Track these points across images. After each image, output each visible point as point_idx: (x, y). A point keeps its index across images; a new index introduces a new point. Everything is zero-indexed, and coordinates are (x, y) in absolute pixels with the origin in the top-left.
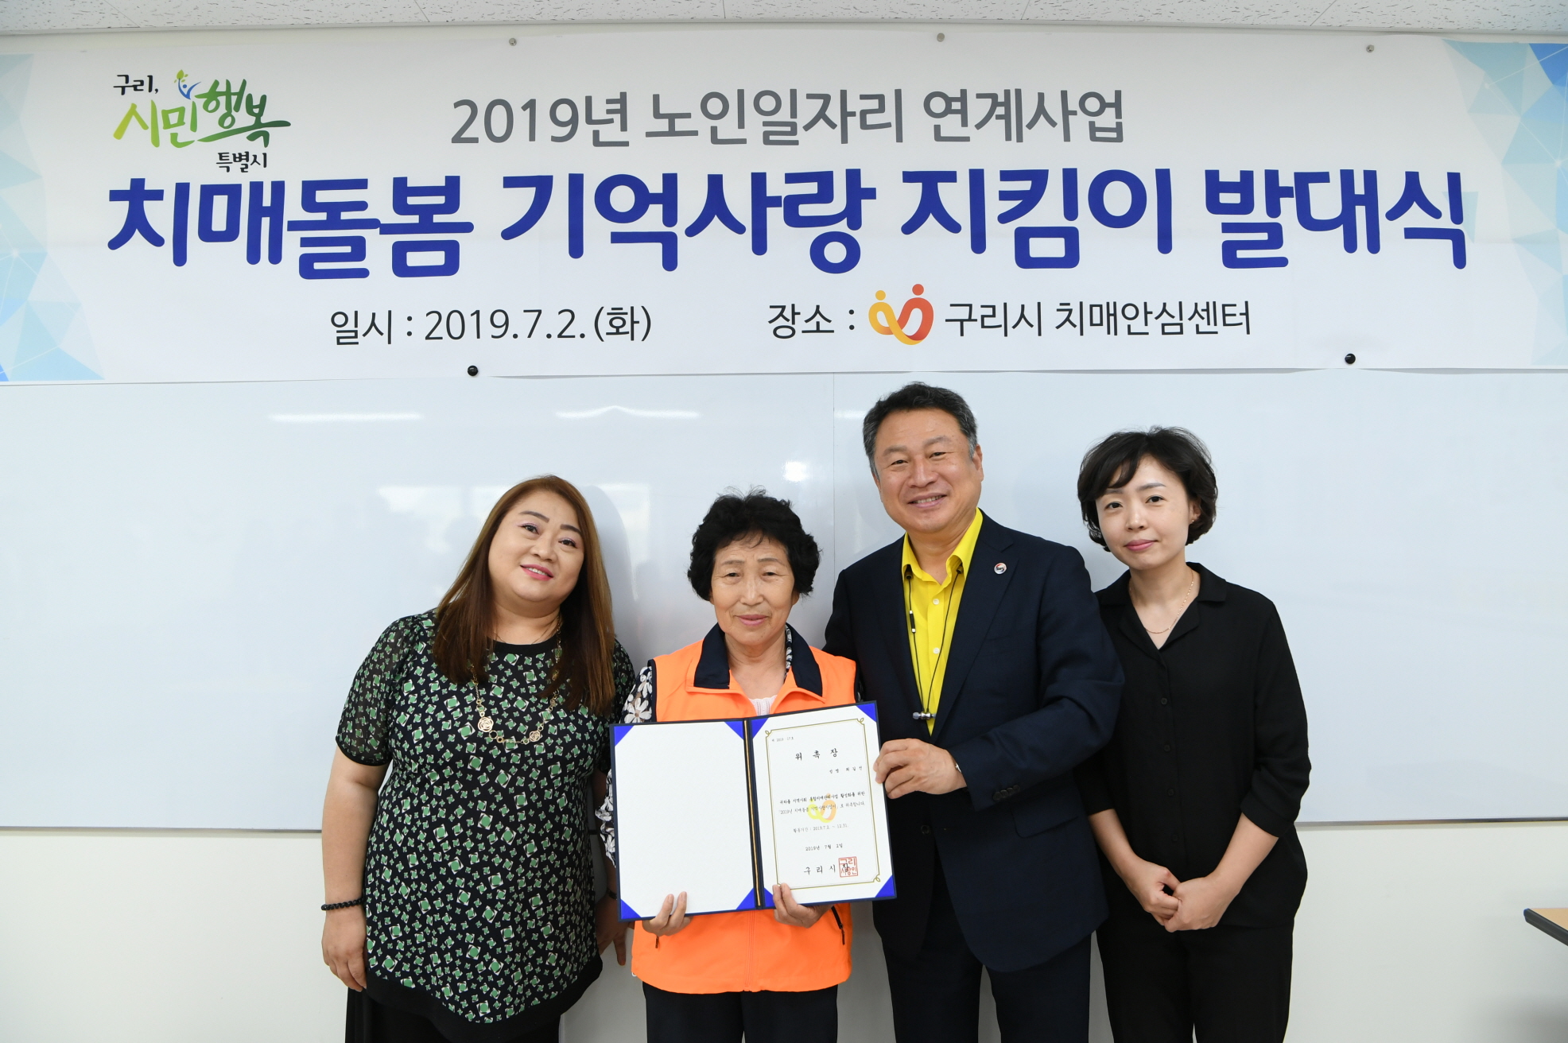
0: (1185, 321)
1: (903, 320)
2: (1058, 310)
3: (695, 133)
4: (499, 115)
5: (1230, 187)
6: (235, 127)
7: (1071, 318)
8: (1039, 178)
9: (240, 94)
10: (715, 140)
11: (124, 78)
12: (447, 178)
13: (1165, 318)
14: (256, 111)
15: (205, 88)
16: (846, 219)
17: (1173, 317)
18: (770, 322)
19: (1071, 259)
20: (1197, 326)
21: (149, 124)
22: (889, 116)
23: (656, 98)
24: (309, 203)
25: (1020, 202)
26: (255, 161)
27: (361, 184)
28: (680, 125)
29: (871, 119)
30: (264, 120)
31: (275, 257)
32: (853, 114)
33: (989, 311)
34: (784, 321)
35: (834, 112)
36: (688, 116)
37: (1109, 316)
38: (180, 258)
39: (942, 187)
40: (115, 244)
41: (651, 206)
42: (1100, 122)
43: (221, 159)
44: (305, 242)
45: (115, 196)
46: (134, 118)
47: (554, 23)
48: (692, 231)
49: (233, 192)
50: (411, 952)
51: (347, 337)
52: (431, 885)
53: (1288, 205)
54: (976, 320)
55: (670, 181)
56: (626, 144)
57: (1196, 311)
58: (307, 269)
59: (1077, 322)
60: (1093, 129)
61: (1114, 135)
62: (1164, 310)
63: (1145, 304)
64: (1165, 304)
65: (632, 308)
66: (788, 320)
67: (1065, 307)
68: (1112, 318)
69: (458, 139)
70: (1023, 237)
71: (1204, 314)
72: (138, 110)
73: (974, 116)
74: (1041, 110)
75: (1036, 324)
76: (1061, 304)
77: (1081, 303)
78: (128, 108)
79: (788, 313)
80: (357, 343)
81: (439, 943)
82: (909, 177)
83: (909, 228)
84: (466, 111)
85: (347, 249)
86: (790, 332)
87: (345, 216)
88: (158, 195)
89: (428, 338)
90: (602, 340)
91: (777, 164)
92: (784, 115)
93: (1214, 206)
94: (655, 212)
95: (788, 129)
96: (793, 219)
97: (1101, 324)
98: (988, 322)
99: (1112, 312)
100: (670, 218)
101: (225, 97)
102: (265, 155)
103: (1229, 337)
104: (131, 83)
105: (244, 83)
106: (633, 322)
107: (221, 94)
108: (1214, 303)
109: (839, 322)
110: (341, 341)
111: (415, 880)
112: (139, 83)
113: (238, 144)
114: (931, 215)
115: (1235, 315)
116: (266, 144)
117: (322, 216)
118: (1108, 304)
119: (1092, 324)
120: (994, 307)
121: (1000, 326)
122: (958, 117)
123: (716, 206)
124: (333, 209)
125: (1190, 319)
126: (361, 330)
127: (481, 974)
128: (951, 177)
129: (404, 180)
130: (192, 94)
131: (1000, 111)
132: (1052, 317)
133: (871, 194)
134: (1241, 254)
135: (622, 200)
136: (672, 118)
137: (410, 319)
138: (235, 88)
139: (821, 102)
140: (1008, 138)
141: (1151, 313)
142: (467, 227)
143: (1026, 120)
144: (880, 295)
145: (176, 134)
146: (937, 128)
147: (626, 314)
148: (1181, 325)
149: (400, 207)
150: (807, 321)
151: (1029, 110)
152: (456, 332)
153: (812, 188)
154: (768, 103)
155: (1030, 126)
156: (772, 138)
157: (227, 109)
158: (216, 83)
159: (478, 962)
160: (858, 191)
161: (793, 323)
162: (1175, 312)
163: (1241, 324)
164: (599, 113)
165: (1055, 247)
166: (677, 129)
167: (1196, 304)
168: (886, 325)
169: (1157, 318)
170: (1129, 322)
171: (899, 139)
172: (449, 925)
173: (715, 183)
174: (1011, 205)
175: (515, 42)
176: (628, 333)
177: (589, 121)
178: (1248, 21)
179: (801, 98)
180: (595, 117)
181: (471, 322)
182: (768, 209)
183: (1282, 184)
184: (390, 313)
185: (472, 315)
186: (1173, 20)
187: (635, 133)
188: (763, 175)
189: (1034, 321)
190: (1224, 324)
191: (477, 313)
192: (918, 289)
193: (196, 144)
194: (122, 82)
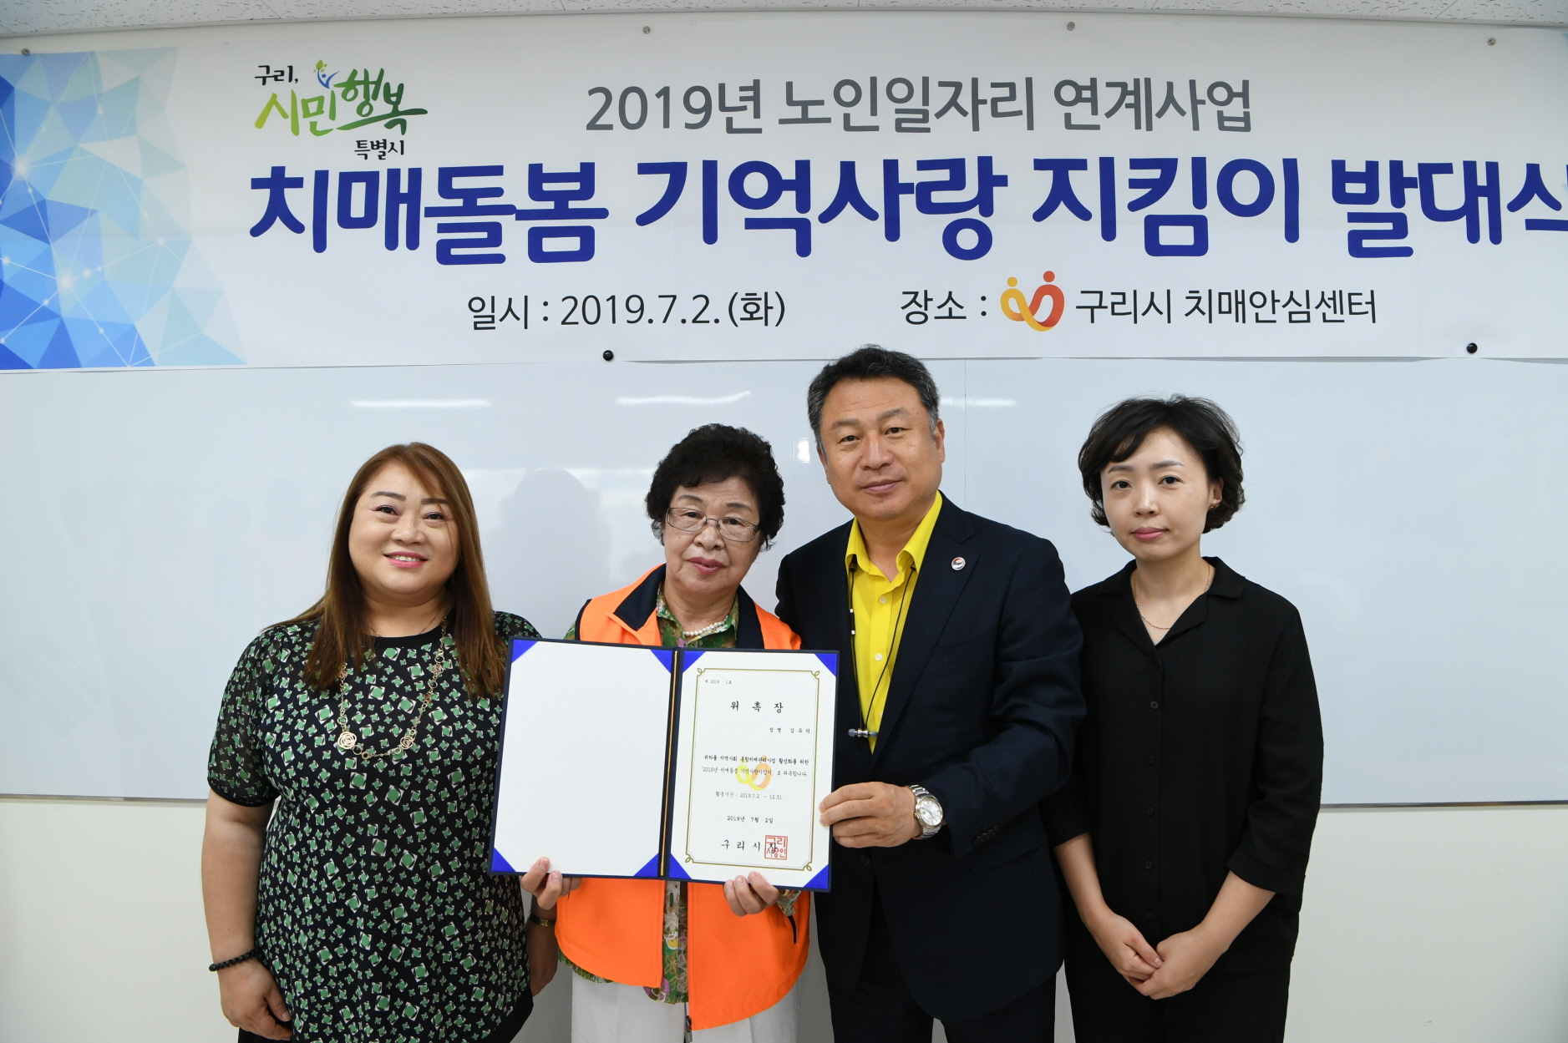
0: (1312, 310)
1: (1035, 306)
2: (1187, 298)
3: (828, 120)
4: (633, 103)
5: (1355, 177)
6: (373, 115)
7: (1200, 306)
8: (1168, 167)
9: (378, 83)
10: (848, 127)
11: (265, 69)
12: (583, 165)
13: (1292, 307)
14: (394, 99)
15: (343, 77)
16: (977, 207)
17: (1300, 305)
18: (903, 308)
19: (1199, 247)
20: (1324, 314)
21: (289, 113)
22: (1020, 103)
23: (789, 86)
24: (445, 190)
25: (1150, 190)
26: (392, 148)
27: (497, 171)
28: (813, 112)
29: (1003, 107)
30: (401, 108)
31: (413, 243)
32: (984, 102)
33: (1119, 298)
34: (917, 306)
35: (965, 100)
36: (821, 103)
37: (1237, 304)
38: (320, 244)
39: (1073, 175)
40: (257, 231)
41: (784, 193)
42: (1228, 111)
43: (359, 147)
44: (442, 228)
45: (257, 184)
46: (274, 108)
47: (689, 11)
48: (826, 217)
49: (371, 179)
51: (484, 322)
53: (1413, 196)
54: (1106, 307)
55: (803, 167)
56: (759, 131)
57: (1323, 300)
58: (444, 254)
59: (1206, 310)
60: (1221, 118)
61: (1242, 124)
62: (1291, 298)
63: (1273, 292)
64: (1292, 293)
65: (766, 294)
66: (920, 306)
67: (1194, 295)
68: (1240, 306)
69: (592, 126)
70: (1153, 225)
71: (1331, 303)
72: (278, 99)
73: (1104, 105)
74: (1170, 100)
75: (1165, 311)
76: (1190, 292)
77: (1210, 291)
78: (269, 97)
79: (920, 299)
80: (494, 328)
82: (1040, 165)
83: (1040, 215)
84: (601, 98)
85: (484, 235)
86: (922, 318)
87: (482, 202)
88: (297, 183)
89: (564, 323)
90: (736, 326)
91: (909, 152)
92: (916, 102)
93: (1340, 196)
94: (788, 198)
95: (920, 116)
96: (925, 206)
97: (1230, 312)
98: (1118, 309)
99: (1240, 299)
100: (803, 204)
101: (363, 86)
102: (402, 142)
103: (1355, 325)
105: (382, 72)
106: (767, 308)
107: (360, 83)
108: (1341, 292)
109: (972, 307)
110: (479, 325)
112: (279, 73)
113: (376, 131)
114: (1062, 203)
115: (1360, 304)
116: (403, 131)
117: (458, 203)
118: (1236, 292)
119: (1220, 312)
120: (1124, 294)
121: (1130, 313)
122: (1089, 105)
123: (848, 193)
124: (470, 195)
125: (1317, 307)
126: (498, 314)
127: (394, 1026)
128: (1081, 165)
129: (540, 166)
130: (331, 83)
131: (1130, 99)
132: (1181, 305)
133: (1002, 181)
134: (1367, 243)
135: (756, 185)
136: (805, 105)
137: (546, 304)
138: (373, 77)
139: (953, 89)
140: (1138, 126)
141: (1278, 301)
142: (602, 213)
143: (1156, 109)
144: (1012, 281)
145: (316, 123)
146: (1068, 117)
147: (760, 299)
148: (1308, 313)
149: (536, 193)
150: (939, 307)
151: (1158, 102)
152: (592, 317)
153: (944, 175)
154: (900, 91)
155: (1160, 115)
156: (904, 125)
157: (365, 98)
158: (355, 73)
160: (990, 179)
161: (926, 309)
162: (1302, 299)
163: (1367, 313)
164: (732, 100)
165: (1183, 236)
166: (810, 115)
167: (1323, 293)
168: (1016, 310)
169: (1284, 306)
170: (1257, 310)
171: (1030, 126)
173: (848, 169)
174: (1141, 193)
175: (649, 30)
176: (761, 318)
177: (723, 108)
178: (1376, 13)
179: (933, 85)
180: (728, 104)
181: (606, 307)
182: (900, 196)
183: (1406, 175)
184: (526, 297)
185: (608, 300)
186: (1302, 10)
187: (768, 120)
188: (896, 162)
189: (1163, 308)
190: (1351, 313)
191: (613, 298)
192: (1049, 276)
193: (336, 132)
194: (263, 72)
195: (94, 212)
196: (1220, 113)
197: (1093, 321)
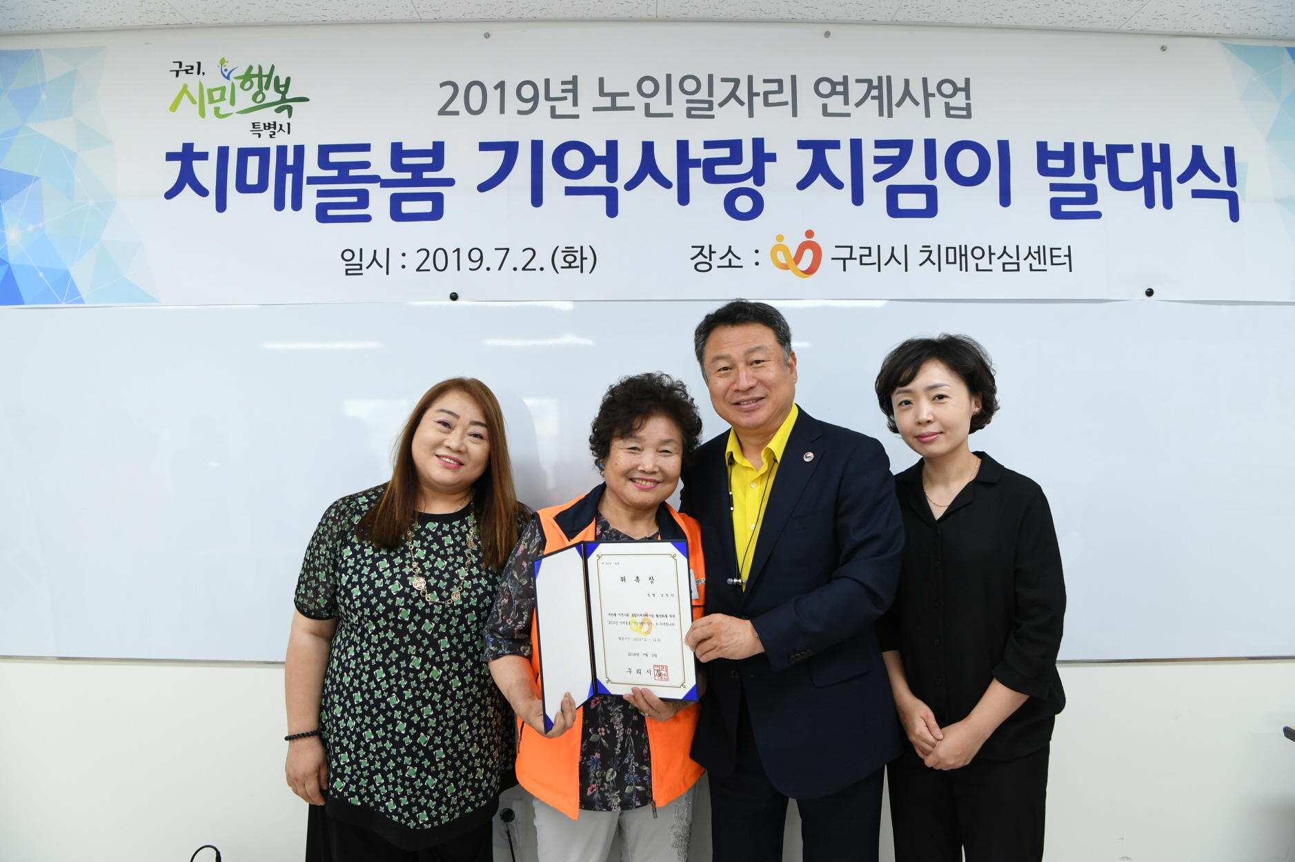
0: (1021, 261)
1: (798, 258)
2: (921, 251)
3: (632, 108)
4: (476, 91)
5: (1056, 155)
6: (265, 102)
7: (931, 258)
8: (905, 147)
9: (269, 76)
10: (648, 114)
11: (178, 64)
12: (435, 143)
13: (1005, 259)
14: (282, 89)
15: (242, 72)
16: (752, 178)
17: (1011, 257)
18: (692, 259)
19: (931, 210)
20: (1031, 265)
21: (197, 100)
22: (786, 96)
23: (601, 80)
24: (324, 163)
25: (891, 165)
26: (281, 129)
27: (366, 148)
28: (620, 102)
29: (772, 99)
30: (288, 96)
31: (297, 205)
32: (758, 94)
33: (866, 252)
34: (703, 257)
35: (742, 93)
36: (627, 94)
37: (961, 256)
38: (221, 206)
39: (830, 154)
40: (170, 195)
41: (597, 166)
42: (953, 102)
43: (254, 127)
44: (321, 194)
45: (171, 157)
46: (185, 95)
47: (520, 20)
48: (630, 186)
49: (263, 153)
50: (356, 775)
51: (353, 270)
52: (374, 718)
53: (1101, 170)
54: (855, 259)
55: (612, 146)
56: (577, 117)
57: (1030, 253)
58: (322, 215)
59: (936, 261)
60: (948, 108)
61: (964, 113)
62: (1005, 252)
63: (990, 247)
64: (1005, 247)
65: (582, 247)
66: (706, 257)
67: (926, 249)
68: (963, 258)
69: (443, 112)
70: (893, 193)
71: (1036, 256)
72: (189, 89)
73: (854, 98)
74: (907, 93)
75: (903, 262)
76: (923, 247)
77: (939, 246)
78: (181, 87)
79: (706, 252)
80: (362, 274)
81: (382, 766)
82: (802, 145)
83: (803, 185)
84: (450, 89)
85: (354, 199)
86: (707, 267)
87: (353, 173)
88: (204, 156)
89: (417, 270)
90: (557, 273)
91: (697, 134)
92: (703, 94)
93: (1044, 170)
94: (600, 170)
95: (706, 106)
96: (710, 177)
97: (955, 263)
98: (865, 260)
99: (963, 253)
100: (612, 175)
101: (257, 78)
102: (289, 124)
103: (1056, 274)
104: (184, 68)
105: (273, 67)
106: (582, 259)
107: (255, 76)
108: (1044, 247)
109: (747, 259)
110: (349, 272)
111: (359, 714)
112: (190, 68)
113: (268, 115)
114: (820, 175)
115: (1060, 256)
116: (290, 115)
117: (334, 173)
118: (960, 246)
119: (948, 263)
120: (870, 248)
121: (875, 264)
122: (842, 97)
123: (648, 166)
124: (343, 167)
125: (1025, 259)
127: (419, 790)
128: (835, 145)
129: (400, 144)
130: (232, 76)
131: (875, 93)
132: (916, 257)
133: (772, 157)
134: (1065, 208)
135: (574, 160)
136: (614, 96)
137: (404, 255)
138: (266, 71)
139: (732, 85)
140: (881, 114)
141: (994, 254)
142: (450, 182)
143: (895, 100)
144: (780, 238)
145: (218, 108)
146: (825, 106)
147: (577, 252)
148: (1018, 264)
149: (397, 165)
150: (721, 258)
151: (897, 94)
152: (441, 265)
153: (725, 153)
154: (690, 85)
155: (898, 105)
156: (693, 112)
157: (259, 88)
158: (251, 68)
159: (416, 779)
160: (762, 156)
161: (710, 260)
162: (1013, 253)
163: (1065, 264)
164: (555, 91)
165: (918, 201)
166: (618, 105)
167: (1030, 248)
168: (782, 260)
169: (999, 258)
170: (977, 261)
171: (795, 114)
172: (390, 750)
173: (648, 148)
174: (883, 167)
175: (489, 36)
176: (578, 267)
177: (548, 98)
178: (1070, 25)
179: (716, 81)
180: (552, 95)
181: (453, 258)
182: (690, 169)
183: (1096, 153)
184: (388, 250)
185: (454, 252)
186: (1012, 23)
187: (584, 108)
188: (687, 142)
189: (902, 259)
190: (1052, 264)
191: (458, 250)
192: (810, 234)
193: (235, 115)
194: (177, 67)
195: (37, 178)
196: (947, 104)
197: (845, 270)
